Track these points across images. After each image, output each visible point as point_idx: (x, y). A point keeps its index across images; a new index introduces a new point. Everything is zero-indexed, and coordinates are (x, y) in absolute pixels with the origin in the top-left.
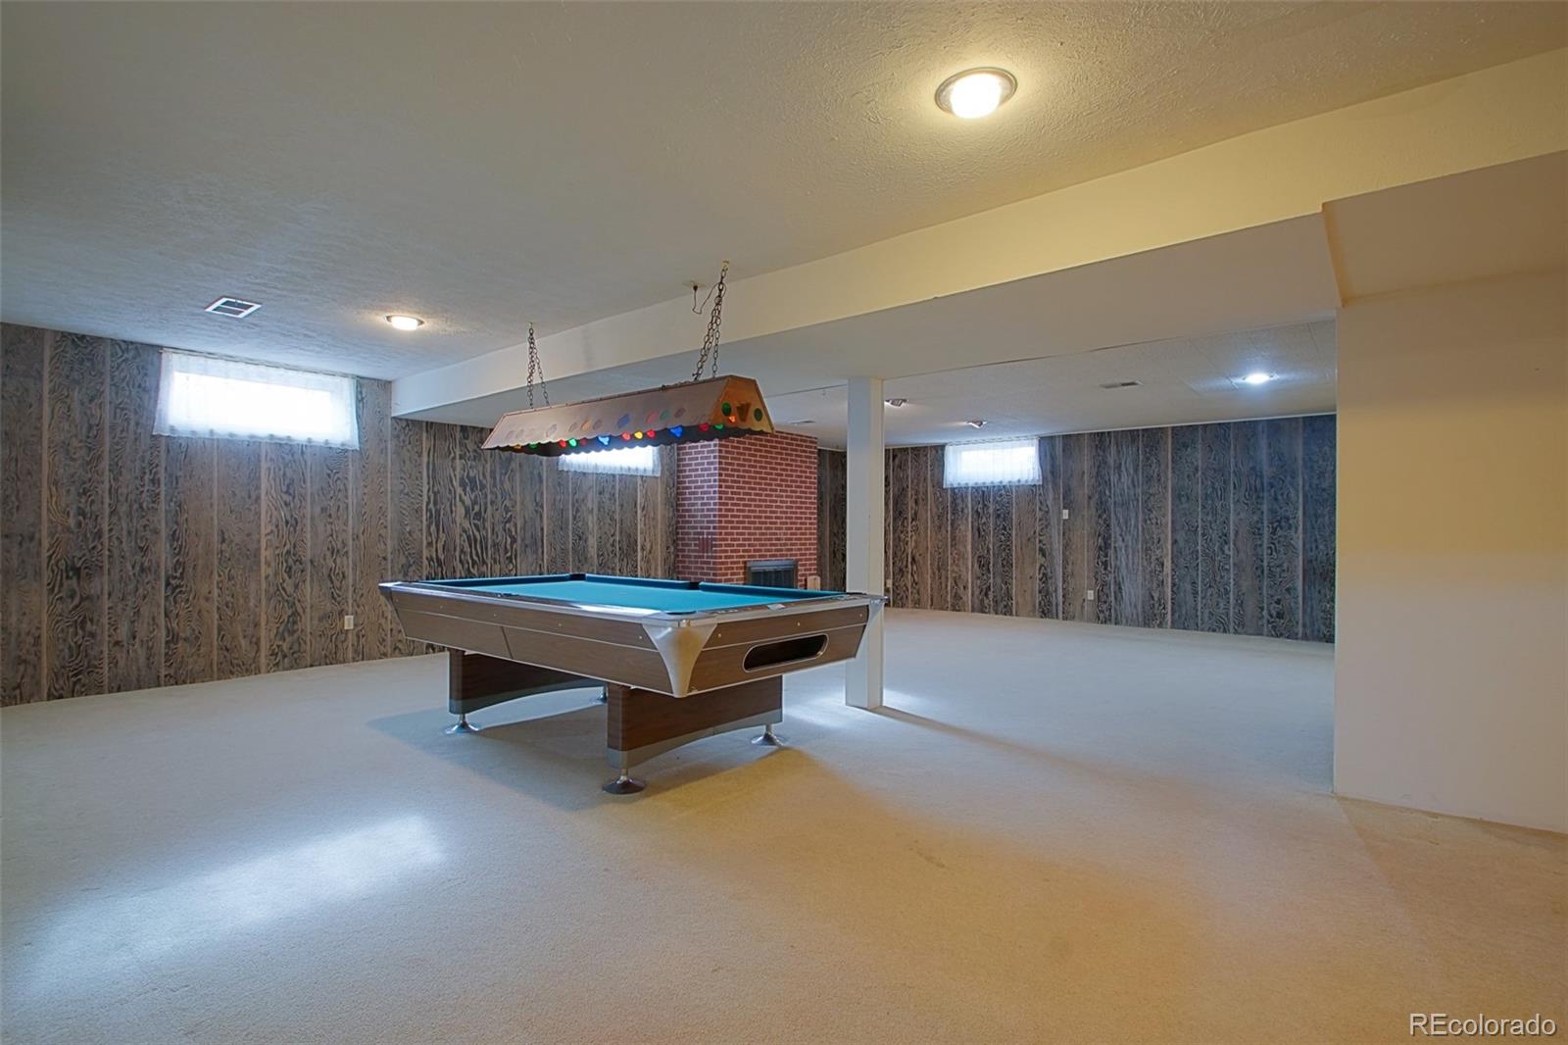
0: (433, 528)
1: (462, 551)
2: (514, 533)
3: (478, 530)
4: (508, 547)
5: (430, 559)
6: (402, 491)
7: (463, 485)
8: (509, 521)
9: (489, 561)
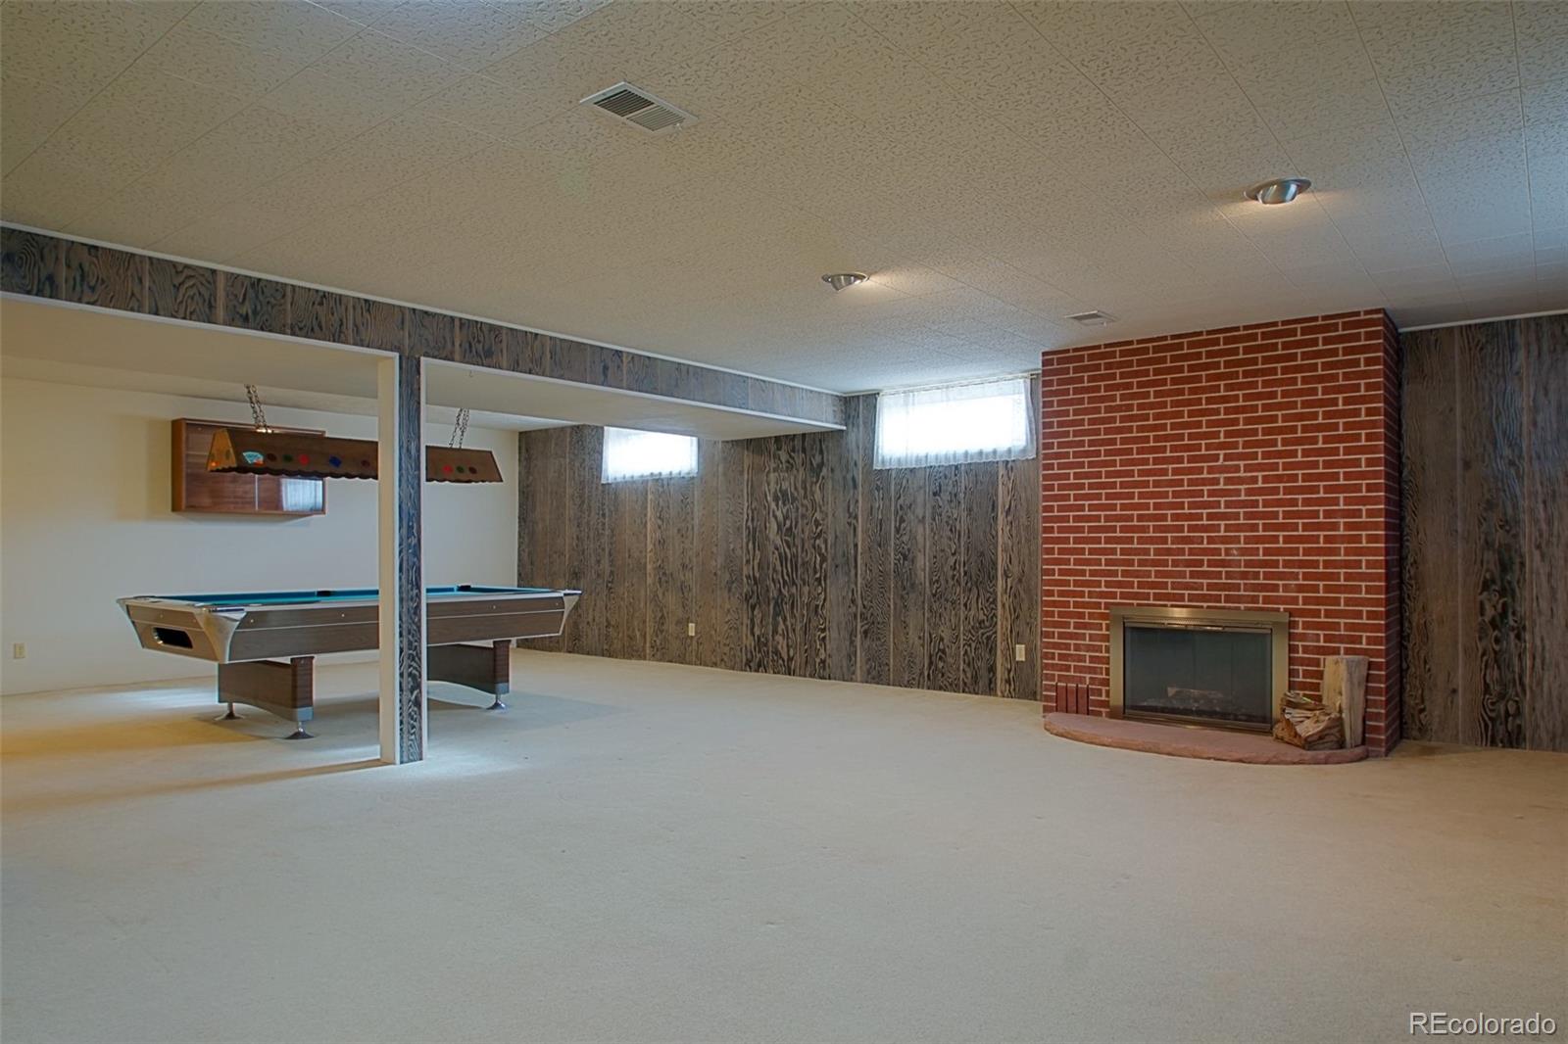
0: (751, 545)
1: (774, 570)
2: (823, 551)
3: (789, 547)
4: (818, 567)
5: (748, 577)
6: (727, 511)
7: (776, 499)
8: (819, 536)
9: (799, 582)
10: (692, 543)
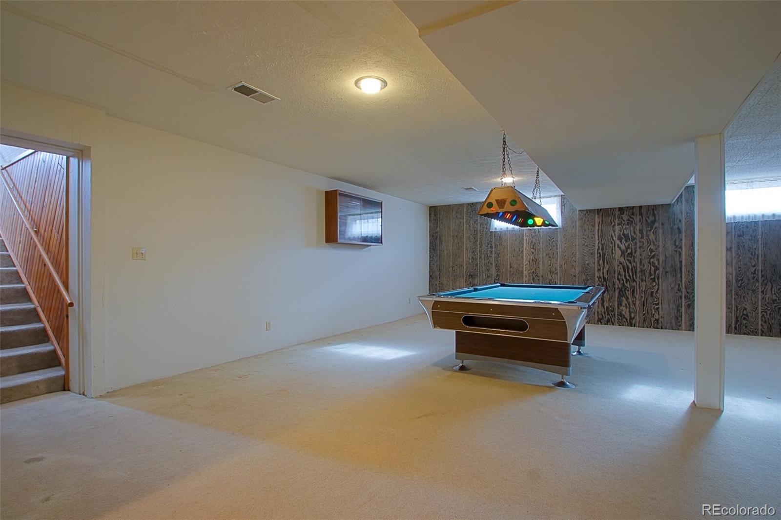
0: (601, 262)
1: (619, 274)
2: (656, 265)
3: (630, 263)
4: (652, 272)
5: (599, 278)
6: (584, 245)
7: (620, 239)
8: (653, 257)
9: (638, 280)
10: (557, 260)
